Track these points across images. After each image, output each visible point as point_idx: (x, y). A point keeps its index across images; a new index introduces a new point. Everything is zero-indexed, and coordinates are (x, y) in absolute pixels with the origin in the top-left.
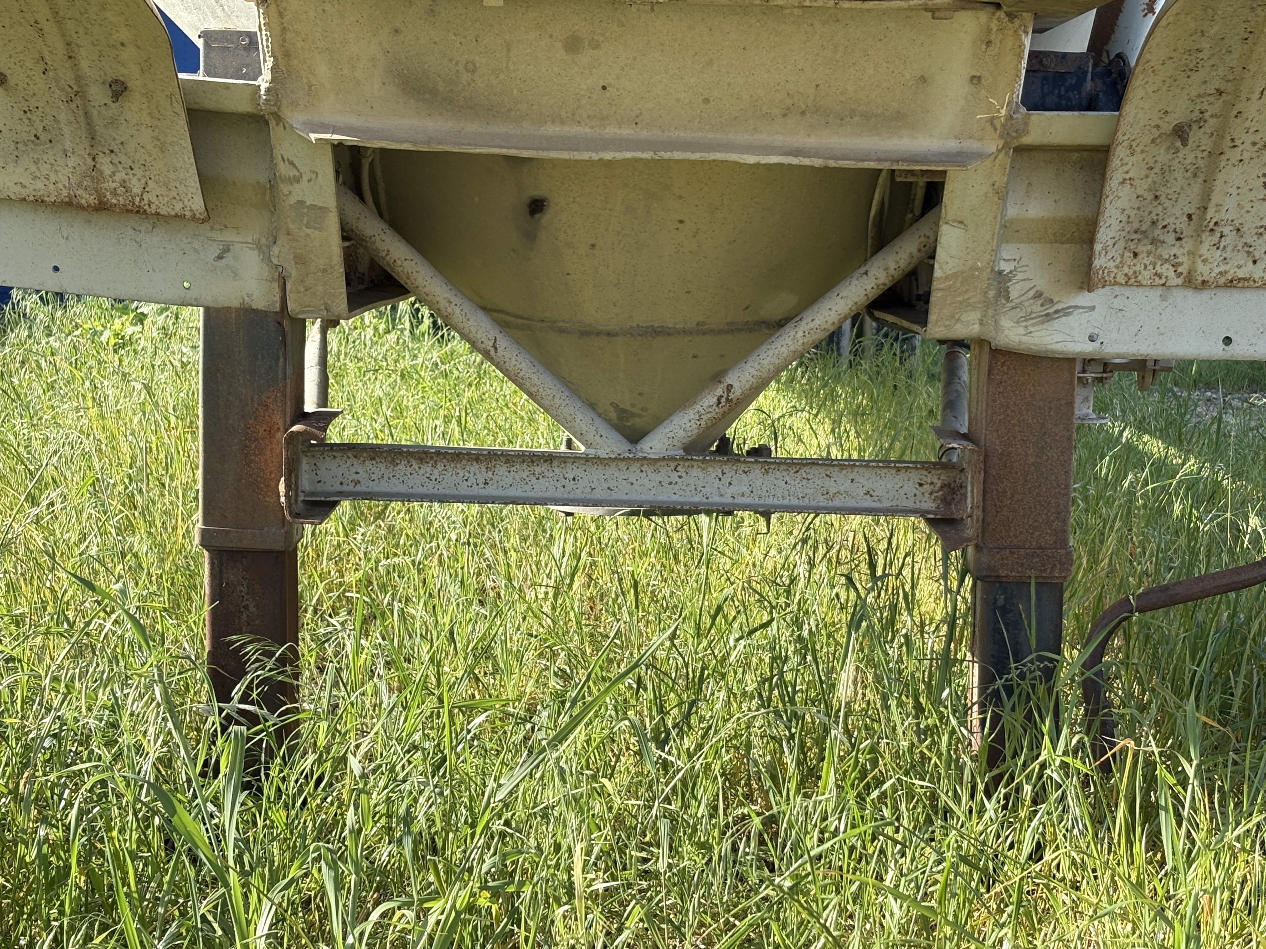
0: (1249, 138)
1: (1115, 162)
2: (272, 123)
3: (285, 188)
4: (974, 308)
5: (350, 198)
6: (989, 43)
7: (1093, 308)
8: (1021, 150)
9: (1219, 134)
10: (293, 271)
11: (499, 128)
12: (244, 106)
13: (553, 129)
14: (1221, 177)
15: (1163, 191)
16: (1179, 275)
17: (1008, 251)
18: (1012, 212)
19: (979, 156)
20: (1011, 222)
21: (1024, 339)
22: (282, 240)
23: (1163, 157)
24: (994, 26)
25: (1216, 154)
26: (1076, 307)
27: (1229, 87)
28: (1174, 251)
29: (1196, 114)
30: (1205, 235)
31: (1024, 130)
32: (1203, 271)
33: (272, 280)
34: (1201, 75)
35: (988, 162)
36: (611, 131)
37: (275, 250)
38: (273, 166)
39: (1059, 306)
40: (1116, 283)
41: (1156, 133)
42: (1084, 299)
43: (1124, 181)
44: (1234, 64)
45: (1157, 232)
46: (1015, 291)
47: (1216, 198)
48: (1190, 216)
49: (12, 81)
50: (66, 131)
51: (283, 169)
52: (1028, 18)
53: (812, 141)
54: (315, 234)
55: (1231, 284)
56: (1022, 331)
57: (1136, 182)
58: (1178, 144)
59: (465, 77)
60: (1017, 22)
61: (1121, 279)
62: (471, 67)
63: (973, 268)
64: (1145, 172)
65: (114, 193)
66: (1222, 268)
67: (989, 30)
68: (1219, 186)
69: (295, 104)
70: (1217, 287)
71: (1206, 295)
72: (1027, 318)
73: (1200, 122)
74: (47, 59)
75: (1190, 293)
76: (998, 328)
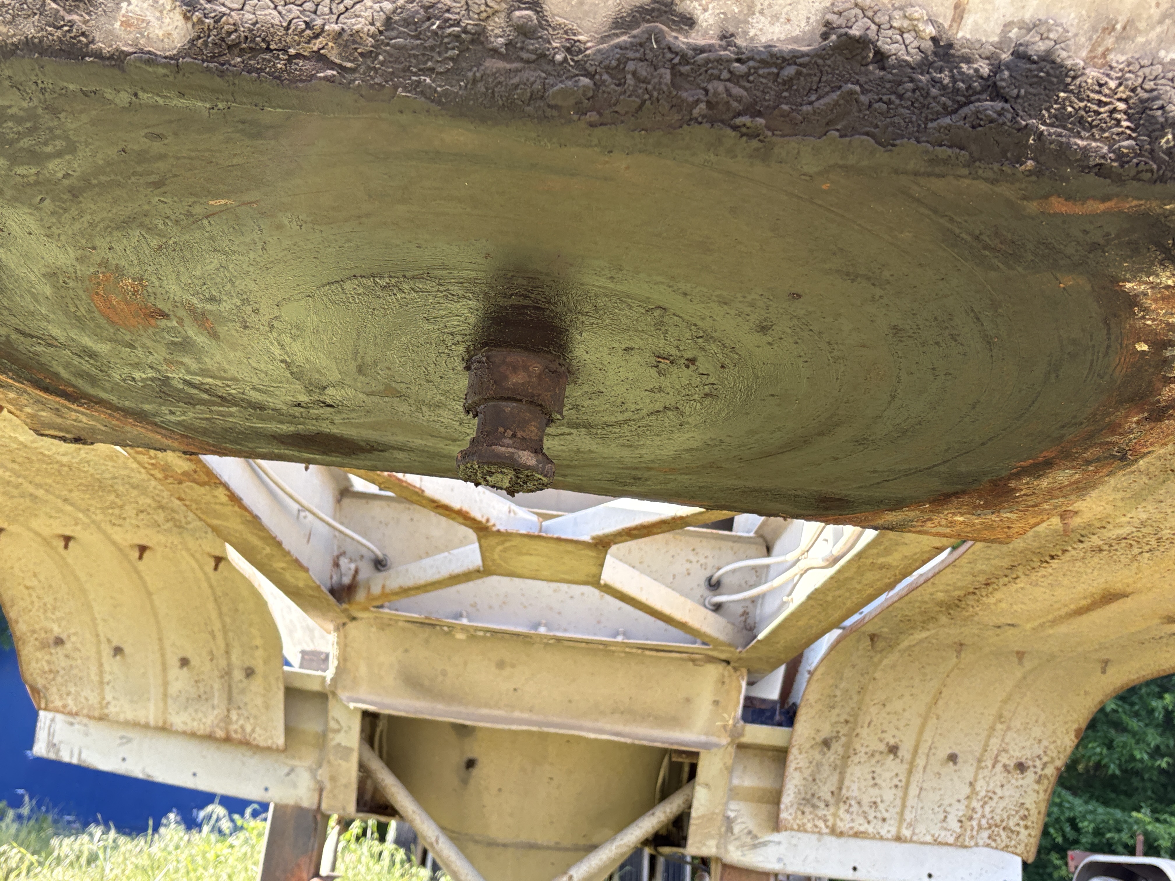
0: (864, 750)
1: (791, 757)
2: (330, 697)
3: (331, 735)
4: (713, 837)
5: (367, 747)
6: (723, 683)
7: (779, 843)
8: (741, 747)
9: (847, 746)
10: (328, 785)
11: (455, 708)
12: (316, 687)
13: (485, 711)
14: (849, 771)
15: (817, 777)
16: (827, 827)
17: (733, 805)
18: (736, 782)
19: (717, 746)
20: (736, 787)
21: (741, 858)
22: (325, 765)
23: (818, 757)
24: (726, 673)
25: (846, 758)
26: (770, 842)
27: (851, 719)
28: (825, 812)
29: (834, 734)
30: (841, 805)
31: (742, 734)
32: (842, 826)
33: (314, 790)
34: (836, 711)
35: (722, 750)
36: (517, 714)
37: (320, 772)
38: (326, 723)
39: (761, 840)
40: (792, 829)
41: (813, 742)
42: (776, 837)
43: (796, 769)
44: (854, 705)
45: (815, 801)
46: (737, 829)
47: (847, 783)
48: (832, 793)
49: (193, 663)
50: (217, 694)
51: (332, 724)
52: (744, 671)
53: (627, 729)
54: (343, 763)
55: (857, 835)
56: (739, 853)
57: (804, 770)
58: (825, 749)
59: (440, 678)
60: (738, 673)
61: (796, 827)
62: (444, 673)
63: (713, 813)
64: (807, 765)
65: (236, 732)
66: (851, 825)
67: (723, 676)
68: (848, 776)
69: (344, 688)
70: (849, 836)
71: (842, 840)
72: (743, 846)
73: (837, 738)
74: (215, 652)
75: (833, 839)
76: (726, 850)
